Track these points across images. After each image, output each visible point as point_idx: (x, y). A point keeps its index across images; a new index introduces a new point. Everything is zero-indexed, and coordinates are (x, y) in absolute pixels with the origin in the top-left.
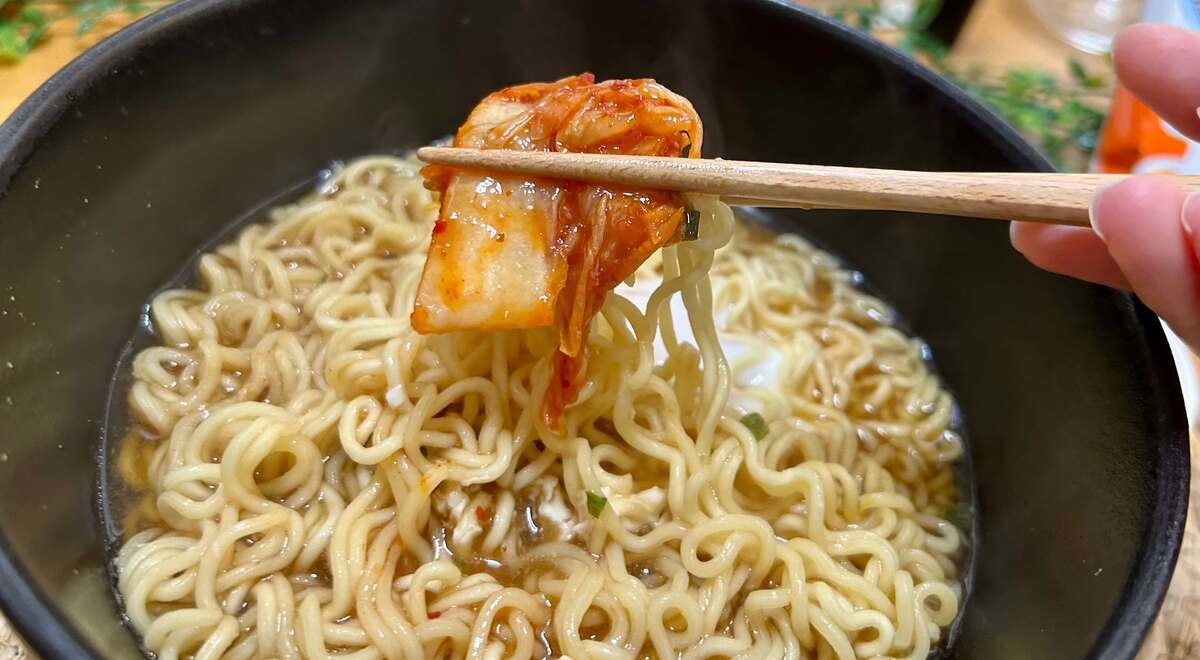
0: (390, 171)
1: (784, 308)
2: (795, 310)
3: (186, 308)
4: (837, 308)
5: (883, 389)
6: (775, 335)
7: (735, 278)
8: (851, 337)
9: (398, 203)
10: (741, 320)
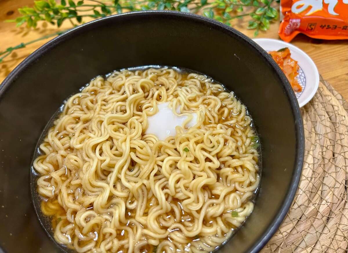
0: (79, 97)
1: (194, 100)
2: (197, 99)
3: (42, 163)
4: (209, 92)
5: (226, 111)
6: (195, 109)
7: (179, 98)
8: (214, 100)
9: (84, 107)
10: (184, 109)
